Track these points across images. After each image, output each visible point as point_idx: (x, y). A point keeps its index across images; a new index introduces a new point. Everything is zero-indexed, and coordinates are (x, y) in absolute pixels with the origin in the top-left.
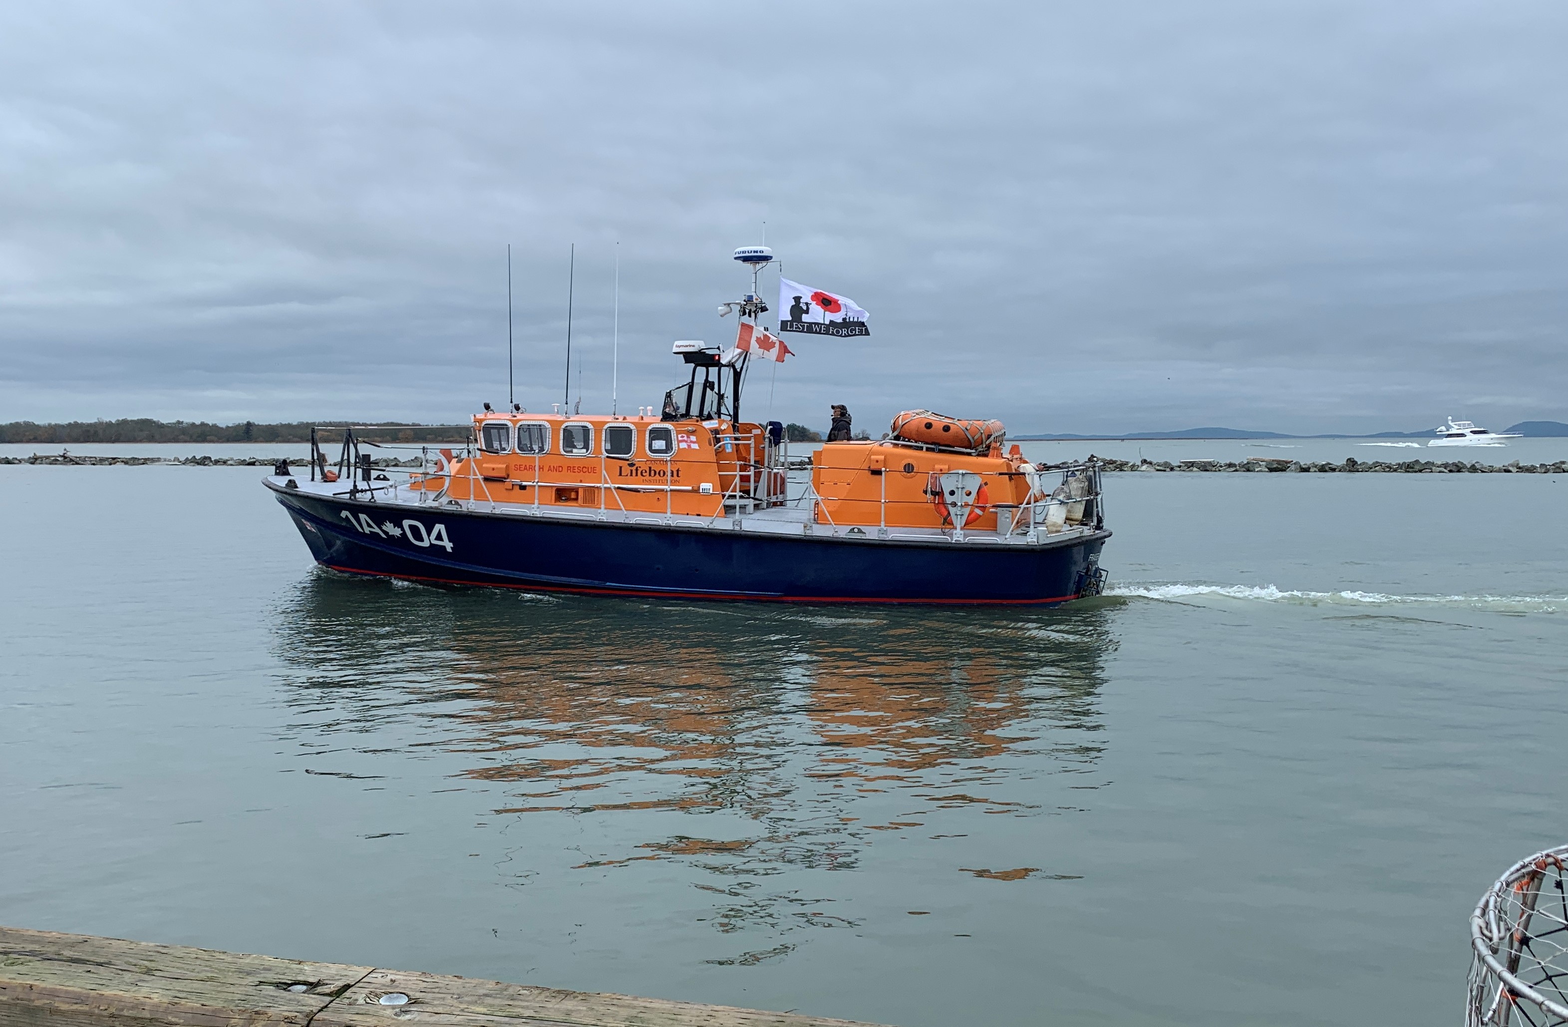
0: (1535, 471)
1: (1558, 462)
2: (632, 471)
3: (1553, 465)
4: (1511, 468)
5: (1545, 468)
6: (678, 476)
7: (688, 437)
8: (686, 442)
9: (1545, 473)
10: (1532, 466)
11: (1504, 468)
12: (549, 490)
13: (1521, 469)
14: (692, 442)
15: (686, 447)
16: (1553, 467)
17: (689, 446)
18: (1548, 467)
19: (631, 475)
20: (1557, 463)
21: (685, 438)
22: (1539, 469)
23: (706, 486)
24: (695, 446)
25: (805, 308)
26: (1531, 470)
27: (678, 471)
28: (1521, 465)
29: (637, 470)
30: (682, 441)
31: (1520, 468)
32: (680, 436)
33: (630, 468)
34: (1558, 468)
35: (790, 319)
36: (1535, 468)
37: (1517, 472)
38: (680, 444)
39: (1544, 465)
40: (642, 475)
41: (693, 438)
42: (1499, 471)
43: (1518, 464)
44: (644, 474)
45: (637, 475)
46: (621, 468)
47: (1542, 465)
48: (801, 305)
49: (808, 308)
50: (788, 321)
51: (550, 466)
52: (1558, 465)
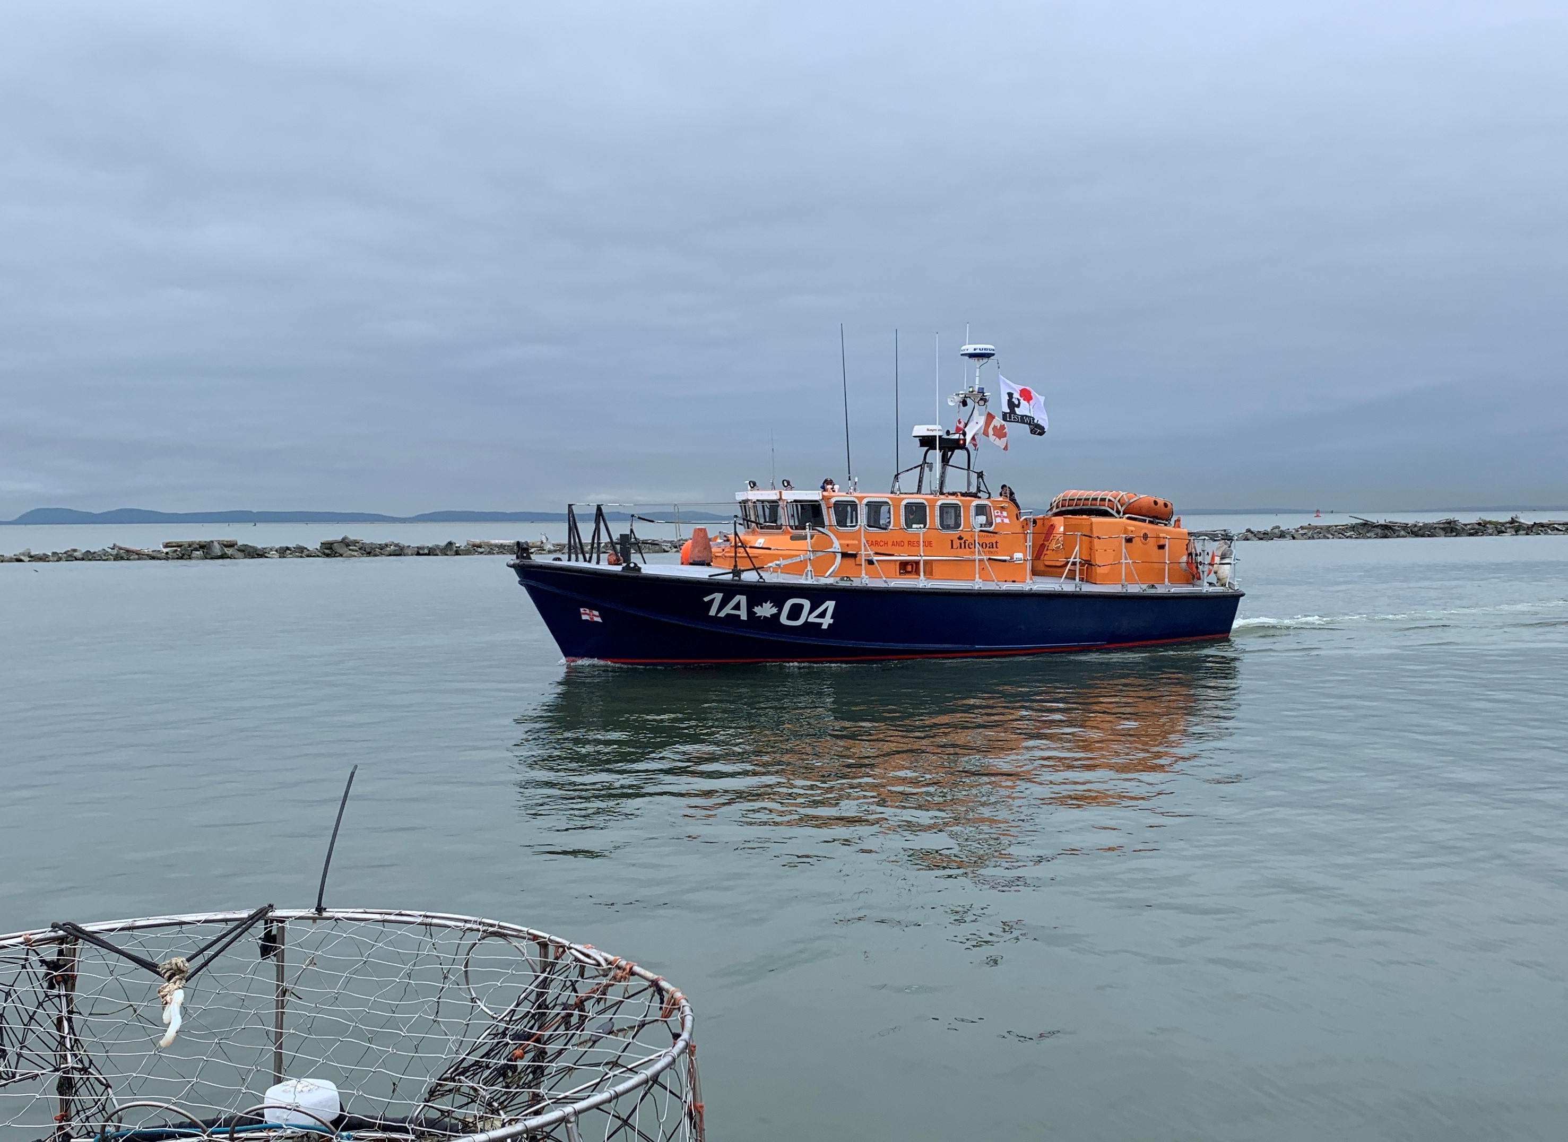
0: (47, 559)
1: (69, 549)
2: (961, 544)
3: (65, 553)
4: (22, 558)
5: (58, 557)
6: (997, 547)
7: (1001, 513)
8: (1000, 517)
9: (57, 561)
10: (44, 554)
11: (15, 557)
12: (893, 565)
13: (33, 558)
14: (1004, 517)
15: (1000, 521)
16: (65, 555)
17: (1002, 520)
18: (60, 555)
19: (961, 548)
20: (68, 551)
21: (999, 514)
22: (51, 557)
23: (1018, 555)
24: (1006, 521)
25: (1016, 402)
26: (43, 558)
27: (996, 542)
28: (33, 553)
29: (965, 543)
30: (998, 516)
31: (31, 557)
32: (996, 511)
33: (960, 541)
34: (70, 556)
35: (1008, 411)
36: (47, 556)
37: (29, 561)
38: (997, 519)
39: (56, 553)
40: (969, 548)
41: (1005, 514)
42: (10, 560)
43: (29, 553)
44: (970, 546)
45: (965, 547)
46: (952, 541)
47: (54, 554)
48: (1013, 400)
49: (1019, 403)
50: (1007, 413)
51: (893, 542)
52: (69, 553)
